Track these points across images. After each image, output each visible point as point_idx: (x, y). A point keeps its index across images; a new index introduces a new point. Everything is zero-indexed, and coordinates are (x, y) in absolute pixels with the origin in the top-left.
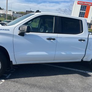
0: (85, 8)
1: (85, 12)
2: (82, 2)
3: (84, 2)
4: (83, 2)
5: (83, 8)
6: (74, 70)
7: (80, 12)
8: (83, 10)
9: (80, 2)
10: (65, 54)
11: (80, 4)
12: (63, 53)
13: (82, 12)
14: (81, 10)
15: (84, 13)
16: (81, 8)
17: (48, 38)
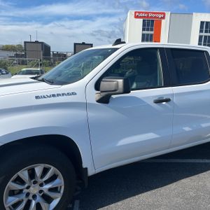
0: (152, 26)
1: (152, 32)
2: (143, 13)
3: (148, 13)
4: (146, 13)
5: (148, 25)
6: (201, 161)
7: (143, 35)
8: (148, 30)
9: (139, 13)
10: (191, 129)
11: (140, 17)
12: (187, 129)
13: (148, 35)
14: (143, 29)
15: (152, 35)
16: (144, 25)
17: (156, 98)
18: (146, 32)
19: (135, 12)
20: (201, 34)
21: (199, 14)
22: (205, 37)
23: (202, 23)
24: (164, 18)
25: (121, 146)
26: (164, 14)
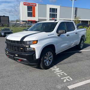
1: (32, 12)
3: (29, 3)
7: (28, 13)
8: (30, 10)
11: (26, 5)
13: (30, 13)
14: (28, 10)
16: (28, 8)
18: (29, 11)
19: (24, 3)
20: (50, 13)
21: (49, 5)
22: (52, 14)
23: (50, 9)
24: (36, 6)
25: (63, 47)
26: (36, 4)
